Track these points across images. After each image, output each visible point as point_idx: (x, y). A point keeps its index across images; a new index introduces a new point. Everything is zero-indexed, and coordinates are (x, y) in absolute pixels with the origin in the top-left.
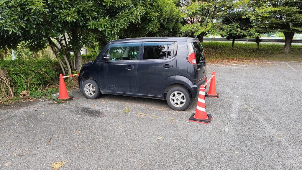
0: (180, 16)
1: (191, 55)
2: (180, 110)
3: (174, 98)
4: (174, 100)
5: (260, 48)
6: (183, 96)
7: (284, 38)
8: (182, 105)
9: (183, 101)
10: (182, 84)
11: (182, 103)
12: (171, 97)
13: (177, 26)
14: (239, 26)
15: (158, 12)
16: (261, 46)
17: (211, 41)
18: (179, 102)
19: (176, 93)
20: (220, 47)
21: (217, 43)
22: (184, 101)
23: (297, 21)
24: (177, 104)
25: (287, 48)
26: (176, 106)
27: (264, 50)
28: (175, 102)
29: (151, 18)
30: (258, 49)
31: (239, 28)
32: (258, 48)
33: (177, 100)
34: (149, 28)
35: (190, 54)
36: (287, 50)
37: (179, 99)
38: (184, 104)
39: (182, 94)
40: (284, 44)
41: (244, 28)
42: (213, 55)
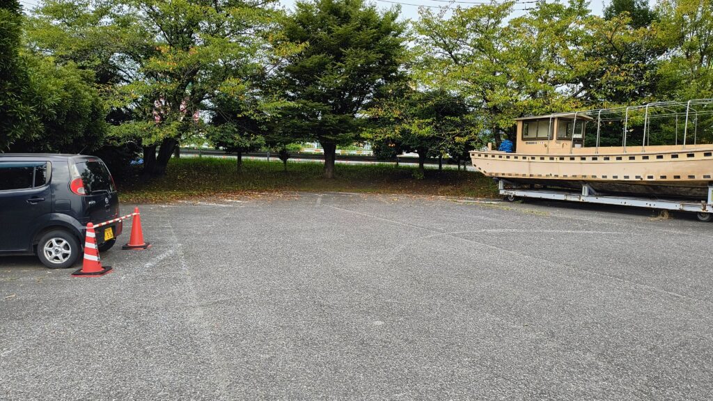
0: (102, 107)
1: (75, 182)
2: (63, 268)
3: (51, 249)
4: (50, 253)
5: (289, 169)
6: (66, 245)
7: (322, 151)
8: (66, 259)
9: (66, 252)
10: (64, 227)
11: (65, 256)
12: (46, 248)
13: (96, 126)
14: (236, 130)
15: (33, 105)
16: (292, 165)
17: (197, 156)
18: (59, 255)
19: (53, 241)
20: (216, 168)
21: (211, 160)
22: (69, 252)
23: (328, 126)
24: (57, 258)
25: (329, 170)
26: (56, 262)
27: (293, 173)
28: (54, 254)
29: (17, 115)
30: (286, 171)
31: (237, 132)
32: (286, 169)
33: (57, 251)
34: (15, 135)
35: (73, 179)
36: (329, 174)
37: (60, 249)
38: (69, 256)
39: (65, 242)
40: (323, 161)
41: (246, 133)
42: (199, 184)
